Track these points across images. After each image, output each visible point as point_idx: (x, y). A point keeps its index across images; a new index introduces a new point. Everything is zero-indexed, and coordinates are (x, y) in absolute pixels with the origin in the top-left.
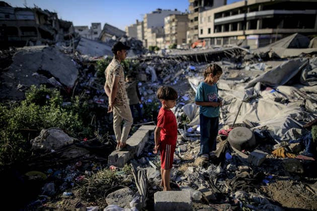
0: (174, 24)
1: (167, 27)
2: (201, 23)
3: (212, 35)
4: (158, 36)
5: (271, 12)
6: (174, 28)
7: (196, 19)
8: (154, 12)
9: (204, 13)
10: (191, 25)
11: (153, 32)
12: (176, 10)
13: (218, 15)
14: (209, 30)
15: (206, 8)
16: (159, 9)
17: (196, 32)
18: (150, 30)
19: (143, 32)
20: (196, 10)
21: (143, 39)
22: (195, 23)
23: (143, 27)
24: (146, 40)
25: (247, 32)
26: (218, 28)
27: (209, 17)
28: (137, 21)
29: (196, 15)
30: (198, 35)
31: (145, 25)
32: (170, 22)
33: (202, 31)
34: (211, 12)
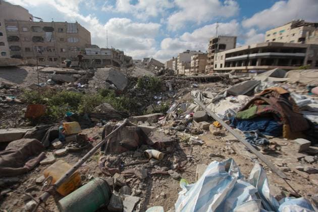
0: (197, 60)
1: (192, 62)
2: (216, 60)
3: (223, 68)
4: (186, 68)
5: (268, 54)
6: (197, 63)
7: (213, 57)
8: (184, 53)
9: (218, 54)
10: (208, 61)
11: (183, 65)
12: (200, 51)
13: (228, 55)
14: (221, 65)
15: (220, 50)
16: (188, 51)
17: (212, 66)
18: (181, 64)
19: (176, 65)
20: (213, 52)
21: (176, 70)
22: (212, 60)
23: (176, 62)
24: (178, 70)
25: (249, 67)
26: (227, 64)
27: (222, 56)
28: (173, 58)
29: (213, 54)
30: (213, 68)
31: (178, 60)
32: (195, 59)
33: (216, 65)
34: (223, 53)
